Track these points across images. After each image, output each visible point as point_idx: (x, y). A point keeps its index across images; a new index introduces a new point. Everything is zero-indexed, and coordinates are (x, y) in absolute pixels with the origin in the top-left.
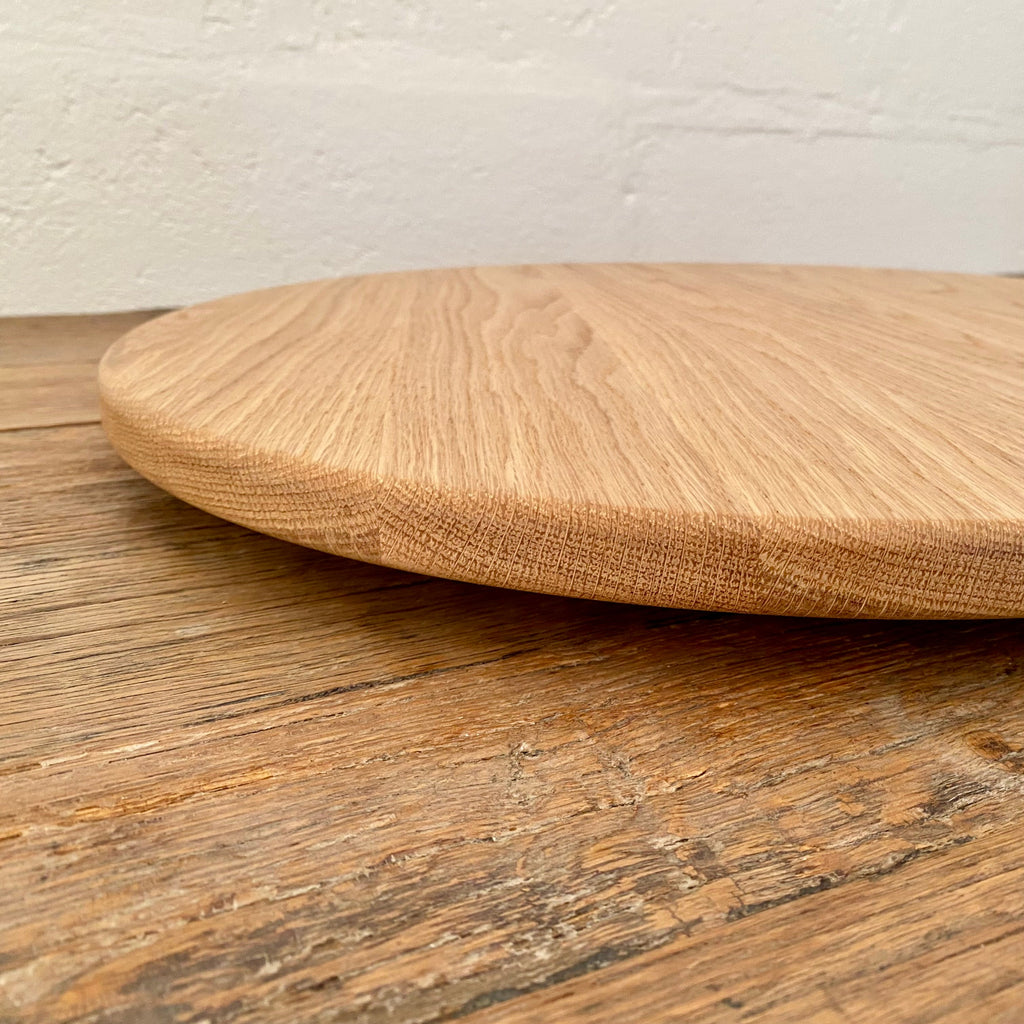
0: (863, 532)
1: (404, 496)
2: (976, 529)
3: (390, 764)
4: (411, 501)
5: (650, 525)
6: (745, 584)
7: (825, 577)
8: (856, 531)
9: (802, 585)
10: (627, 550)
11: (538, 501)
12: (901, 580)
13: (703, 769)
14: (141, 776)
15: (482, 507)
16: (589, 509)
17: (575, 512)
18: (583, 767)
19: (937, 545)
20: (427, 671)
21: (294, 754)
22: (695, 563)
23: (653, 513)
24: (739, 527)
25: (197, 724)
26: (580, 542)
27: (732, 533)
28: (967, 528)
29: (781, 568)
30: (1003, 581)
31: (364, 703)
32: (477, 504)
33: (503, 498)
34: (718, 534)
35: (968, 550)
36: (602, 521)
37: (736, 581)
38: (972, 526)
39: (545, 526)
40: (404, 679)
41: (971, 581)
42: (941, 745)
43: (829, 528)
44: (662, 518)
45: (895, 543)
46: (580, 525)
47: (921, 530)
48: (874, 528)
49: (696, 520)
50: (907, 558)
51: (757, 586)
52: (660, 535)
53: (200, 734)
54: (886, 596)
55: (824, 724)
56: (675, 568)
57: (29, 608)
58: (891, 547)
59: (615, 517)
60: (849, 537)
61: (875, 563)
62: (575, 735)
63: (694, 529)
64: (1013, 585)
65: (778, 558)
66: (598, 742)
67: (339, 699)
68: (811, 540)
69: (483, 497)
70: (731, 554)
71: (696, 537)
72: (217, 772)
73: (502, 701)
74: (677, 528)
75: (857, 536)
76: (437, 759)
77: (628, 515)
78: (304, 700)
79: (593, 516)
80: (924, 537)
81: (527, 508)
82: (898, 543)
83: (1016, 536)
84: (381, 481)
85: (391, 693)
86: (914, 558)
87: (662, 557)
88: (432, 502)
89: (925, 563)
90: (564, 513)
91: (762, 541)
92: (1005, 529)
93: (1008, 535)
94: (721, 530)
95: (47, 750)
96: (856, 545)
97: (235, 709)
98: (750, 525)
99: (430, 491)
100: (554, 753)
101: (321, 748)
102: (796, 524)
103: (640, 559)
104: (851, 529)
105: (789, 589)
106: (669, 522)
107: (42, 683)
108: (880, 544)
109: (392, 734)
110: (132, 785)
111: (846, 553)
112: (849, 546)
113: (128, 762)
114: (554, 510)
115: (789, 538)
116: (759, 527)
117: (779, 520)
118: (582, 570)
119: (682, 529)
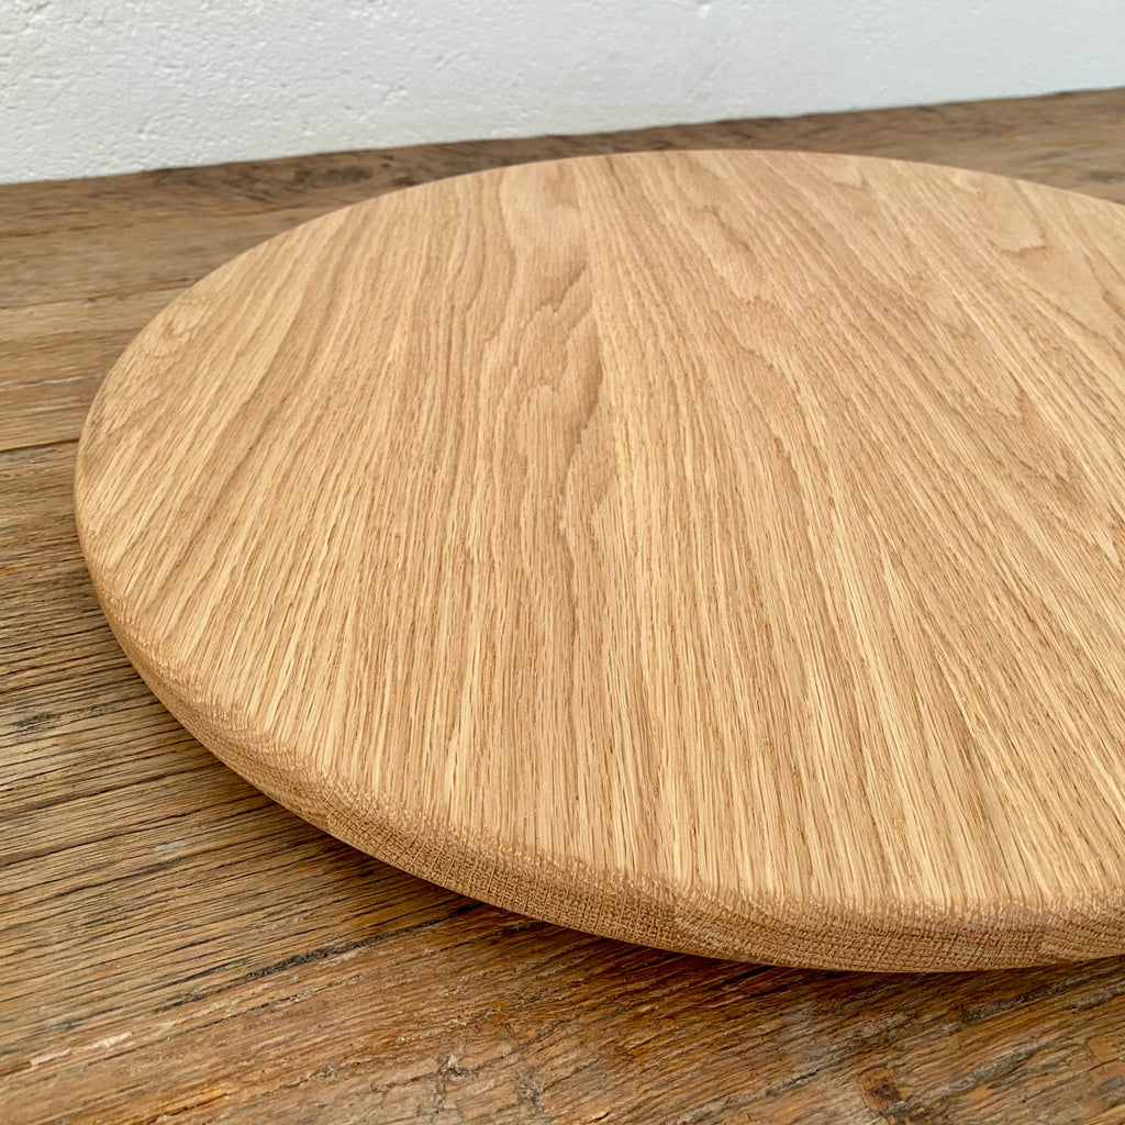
0: (776, 910)
1: (345, 798)
2: (887, 912)
3: (330, 1083)
4: (352, 805)
5: (572, 878)
6: (662, 936)
7: (737, 941)
8: (769, 907)
9: (716, 944)
10: (550, 895)
11: (468, 832)
12: (811, 949)
13: (608, 1109)
14: (114, 1090)
15: (416, 828)
16: (515, 850)
17: (502, 852)
18: (499, 1099)
19: (847, 927)
20: (377, 935)
21: (249, 1060)
22: (614, 915)
23: (576, 864)
24: (656, 892)
25: (166, 1009)
26: (506, 878)
27: (649, 898)
28: (879, 910)
29: (695, 930)
30: (912, 954)
31: (316, 981)
32: (411, 824)
33: (435, 822)
34: (636, 897)
35: (877, 932)
36: (526, 866)
37: (653, 933)
38: (884, 907)
39: (473, 859)
40: (356, 945)
41: (879, 954)
42: (836, 1086)
43: (743, 902)
44: (584, 871)
45: (805, 923)
46: (506, 866)
47: (833, 911)
48: (788, 906)
49: (616, 878)
50: (817, 935)
51: (673, 939)
52: (580, 889)
53: (167, 1025)
54: (796, 959)
55: (732, 1046)
56: (595, 915)
57: (22, 803)
58: (802, 926)
59: (538, 864)
60: (762, 913)
61: (786, 937)
62: (498, 1049)
63: (613, 889)
64: (921, 957)
65: (693, 923)
66: (519, 1060)
67: (293, 973)
68: (724, 913)
69: (417, 816)
70: (648, 914)
71: (614, 896)
72: (180, 1087)
73: (441, 987)
74: (596, 885)
75: (769, 913)
76: (372, 1077)
77: (551, 863)
78: (263, 975)
79: (518, 860)
80: (834, 919)
81: (457, 838)
82: (809, 922)
83: (927, 921)
84: (325, 775)
85: (342, 968)
86: (824, 936)
87: (583, 905)
88: (371, 811)
89: (834, 940)
90: (491, 851)
91: (677, 909)
92: (917, 913)
93: (919, 920)
94: (639, 893)
95: (36, 1043)
96: (767, 921)
97: (200, 985)
98: (667, 890)
99: (369, 799)
100: (477, 1075)
101: (273, 1053)
102: (712, 895)
103: (562, 902)
104: (764, 905)
105: (704, 945)
106: (589, 877)
107: (32, 936)
108: (791, 922)
109: (337, 1034)
110: (105, 1103)
111: (758, 927)
112: (760, 922)
113: (104, 1065)
114: (483, 846)
115: (703, 909)
116: (676, 894)
117: (696, 888)
118: (510, 898)
119: (601, 887)
